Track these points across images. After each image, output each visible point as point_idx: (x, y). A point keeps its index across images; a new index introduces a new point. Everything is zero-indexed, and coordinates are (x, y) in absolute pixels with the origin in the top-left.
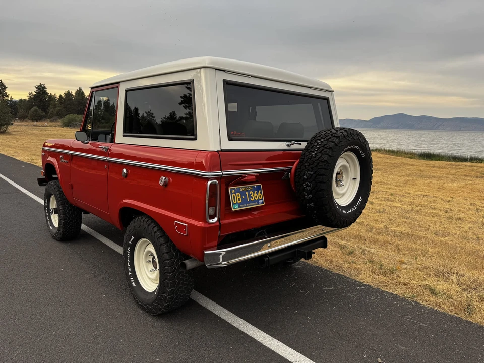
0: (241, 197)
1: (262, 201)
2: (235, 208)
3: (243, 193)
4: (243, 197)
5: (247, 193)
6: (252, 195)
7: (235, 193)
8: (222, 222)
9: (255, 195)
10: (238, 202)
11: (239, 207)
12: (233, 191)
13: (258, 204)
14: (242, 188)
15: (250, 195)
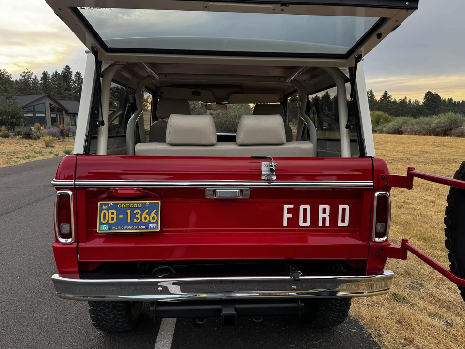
1: (155, 225)
4: (121, 216)
5: (129, 211)
6: (138, 216)
7: (108, 210)
8: (81, 245)
9: (144, 215)
10: (110, 222)
11: (110, 229)
12: (104, 207)
13: (147, 228)
14: (122, 204)
15: (133, 216)
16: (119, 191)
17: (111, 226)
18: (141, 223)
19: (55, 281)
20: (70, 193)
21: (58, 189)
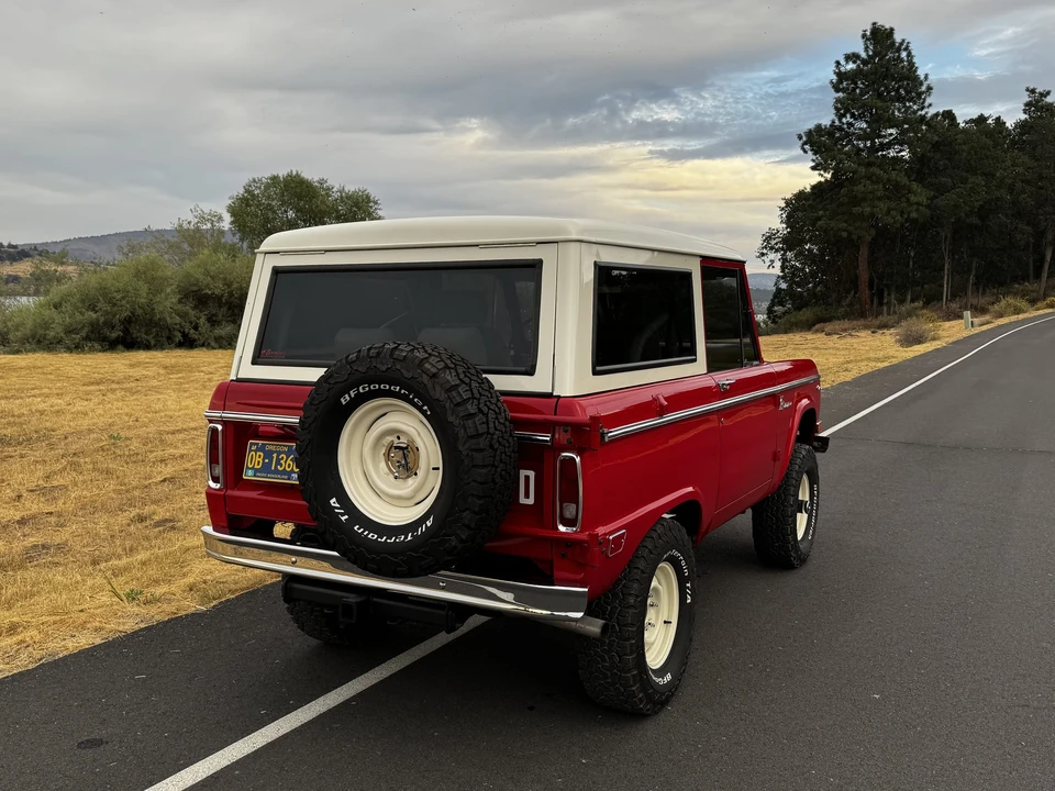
0: (263, 460)
2: (248, 475)
3: (268, 455)
5: (275, 455)
8: (230, 492)
9: (289, 461)
14: (271, 446)
16: (261, 429)
17: (256, 471)
18: (284, 472)
19: (204, 533)
20: (220, 427)
21: (211, 422)
